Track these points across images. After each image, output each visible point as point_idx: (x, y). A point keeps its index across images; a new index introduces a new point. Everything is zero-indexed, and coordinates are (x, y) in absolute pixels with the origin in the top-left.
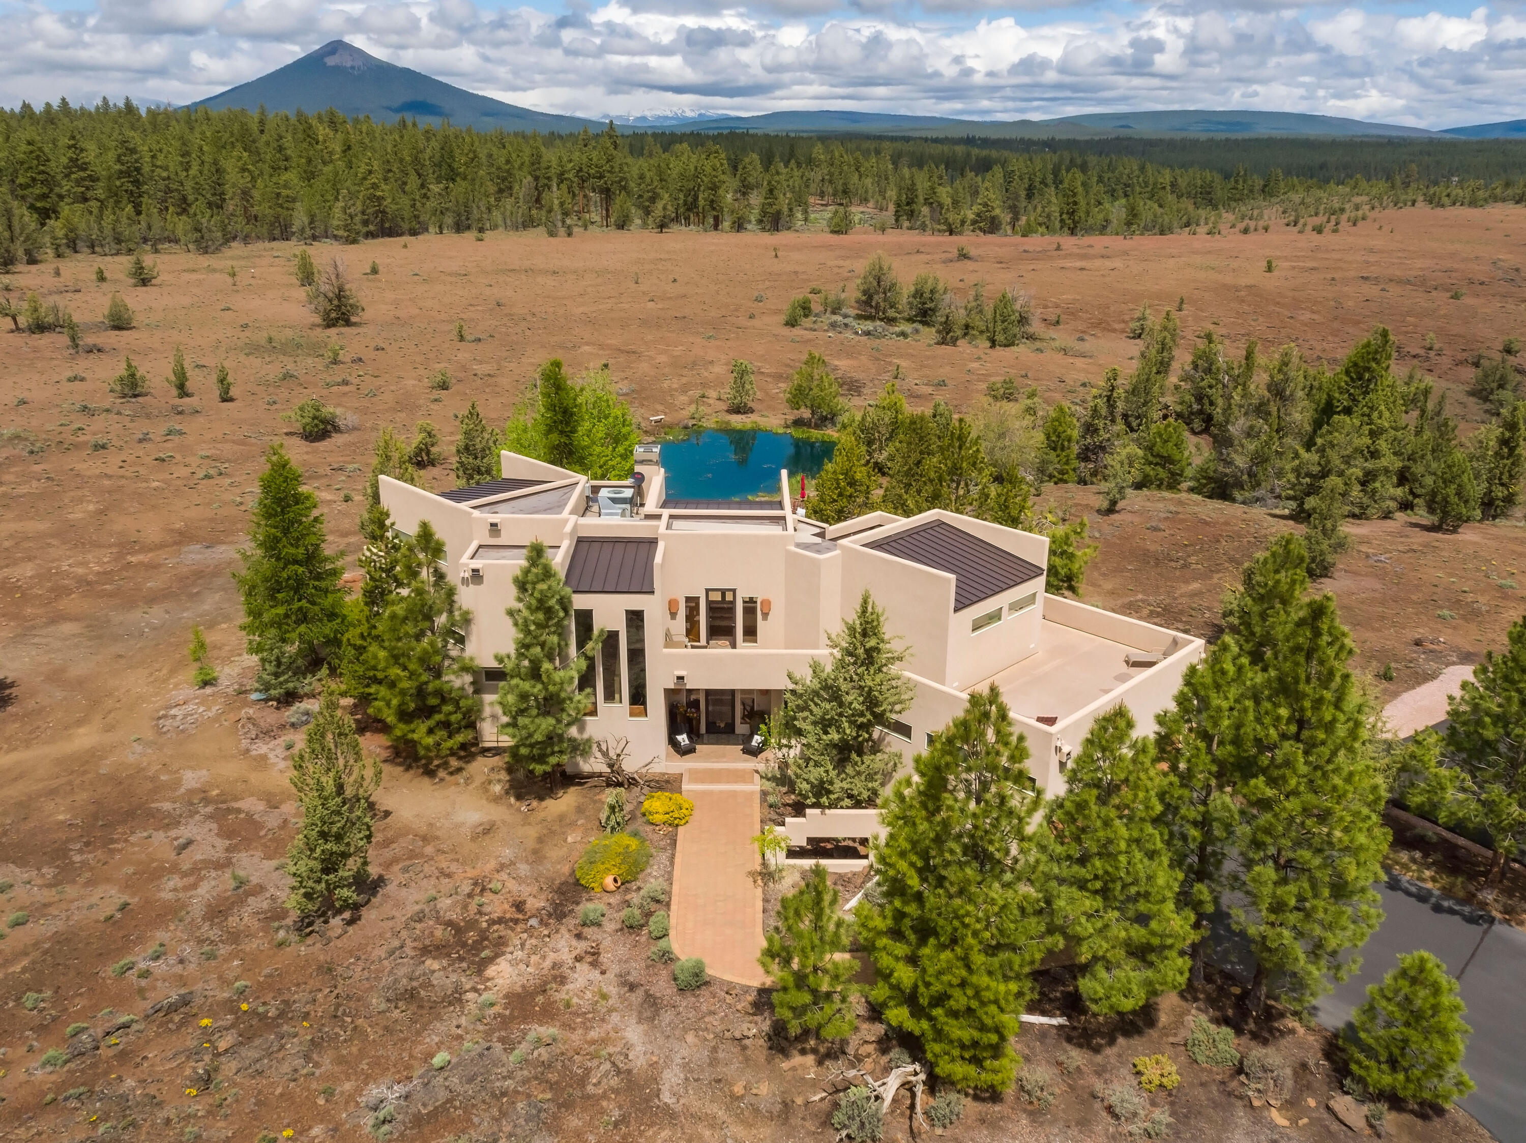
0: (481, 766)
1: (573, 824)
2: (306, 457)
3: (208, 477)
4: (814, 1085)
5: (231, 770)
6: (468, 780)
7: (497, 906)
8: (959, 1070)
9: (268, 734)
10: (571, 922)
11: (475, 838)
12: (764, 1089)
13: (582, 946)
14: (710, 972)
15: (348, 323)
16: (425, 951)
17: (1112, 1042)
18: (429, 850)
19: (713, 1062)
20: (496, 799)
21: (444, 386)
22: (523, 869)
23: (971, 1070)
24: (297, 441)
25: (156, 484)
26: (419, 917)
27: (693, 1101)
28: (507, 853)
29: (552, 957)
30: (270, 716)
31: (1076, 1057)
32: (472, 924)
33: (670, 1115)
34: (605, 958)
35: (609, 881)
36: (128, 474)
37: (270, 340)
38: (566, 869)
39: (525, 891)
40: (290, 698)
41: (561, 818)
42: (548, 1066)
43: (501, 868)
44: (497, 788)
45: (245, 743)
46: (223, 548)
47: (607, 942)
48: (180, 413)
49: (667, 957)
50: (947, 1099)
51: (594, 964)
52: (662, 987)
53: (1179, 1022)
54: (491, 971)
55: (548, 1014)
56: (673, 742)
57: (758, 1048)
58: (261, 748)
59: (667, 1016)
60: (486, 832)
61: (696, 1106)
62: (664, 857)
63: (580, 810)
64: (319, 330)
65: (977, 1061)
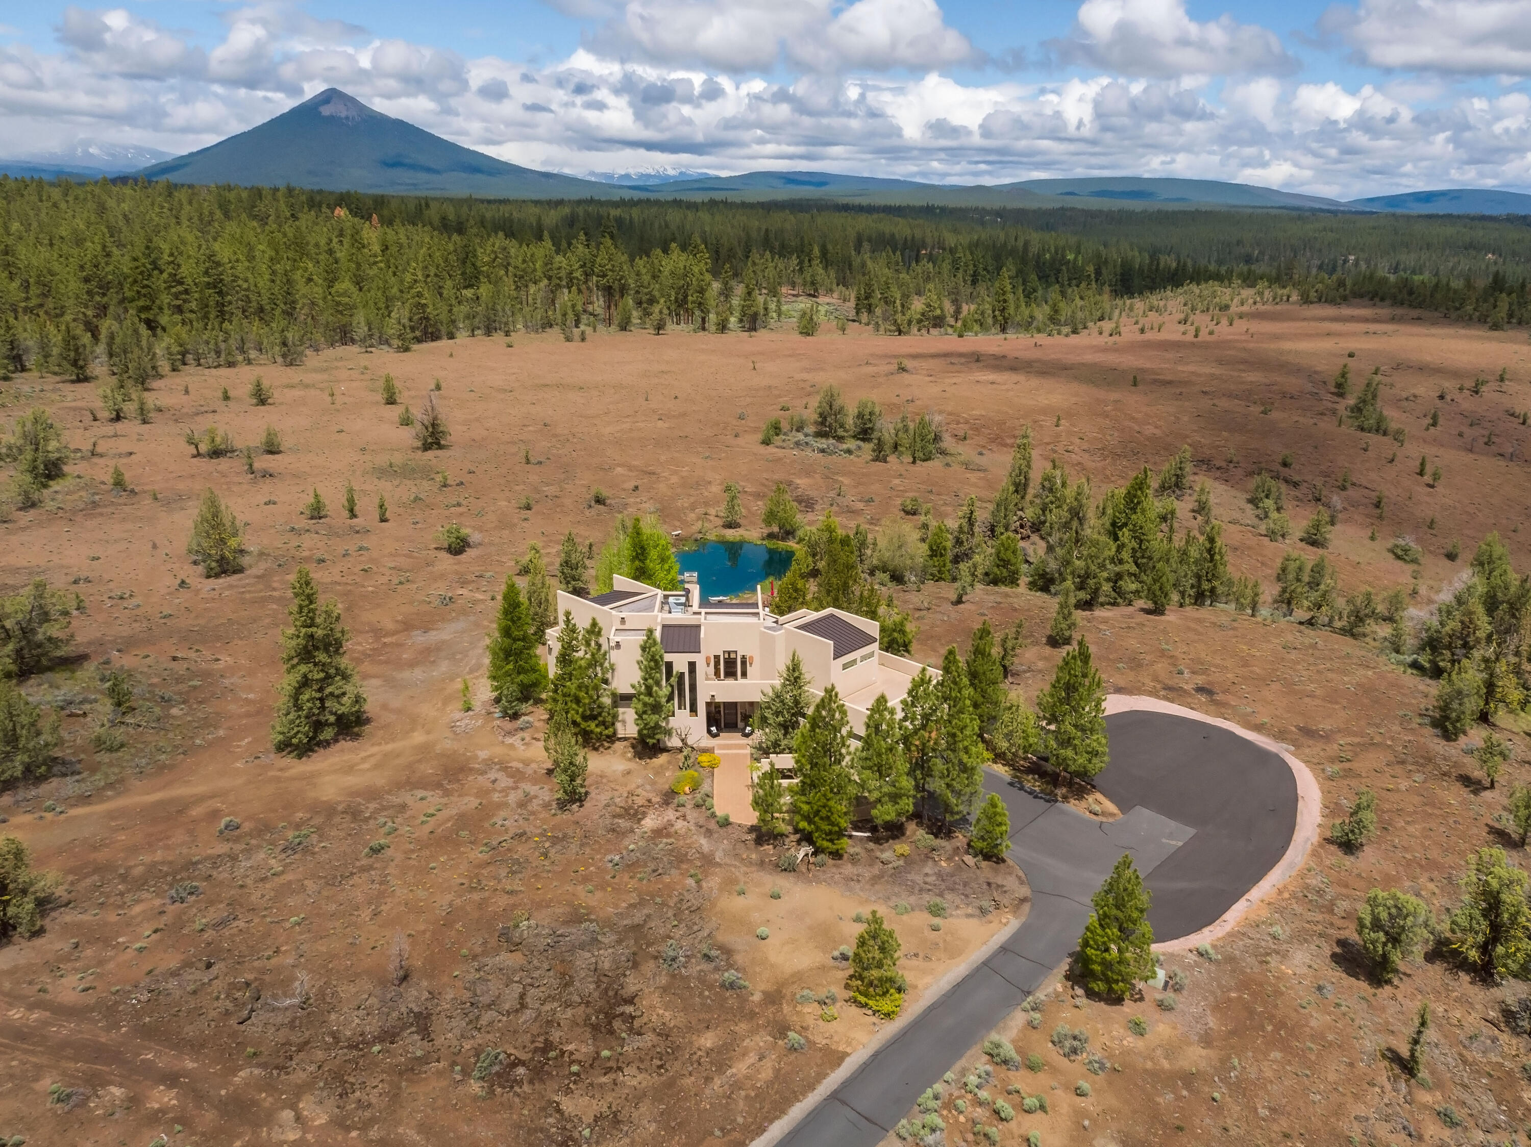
0: (619, 745)
1: (667, 769)
2: (456, 567)
3: (401, 583)
4: (773, 855)
5: (499, 751)
6: (615, 752)
7: (640, 801)
8: (826, 844)
9: (509, 733)
10: (672, 806)
11: (624, 775)
12: (754, 856)
13: (678, 814)
14: (731, 820)
15: (440, 447)
16: (614, 817)
17: (887, 841)
18: (604, 781)
19: (734, 849)
20: (630, 760)
21: (528, 508)
22: (648, 787)
23: (829, 844)
24: (444, 555)
25: (370, 589)
26: (608, 805)
27: (728, 860)
28: (640, 781)
29: (666, 818)
30: (508, 725)
31: (871, 845)
32: (631, 807)
33: (719, 865)
34: (688, 817)
35: (687, 789)
36: (349, 581)
37: (391, 465)
38: (667, 787)
39: (651, 796)
40: (515, 716)
41: (661, 766)
42: (672, 850)
43: (638, 787)
44: (629, 755)
45: (500, 738)
46: (434, 633)
47: (688, 812)
48: (358, 532)
49: (713, 815)
50: (821, 857)
51: (685, 820)
52: (713, 825)
53: (914, 833)
54: (643, 822)
55: (668, 835)
56: (709, 732)
57: (751, 844)
58: (509, 740)
59: (716, 836)
60: (628, 773)
61: (729, 862)
62: (709, 781)
63: (669, 762)
64: (420, 452)
65: (831, 841)
